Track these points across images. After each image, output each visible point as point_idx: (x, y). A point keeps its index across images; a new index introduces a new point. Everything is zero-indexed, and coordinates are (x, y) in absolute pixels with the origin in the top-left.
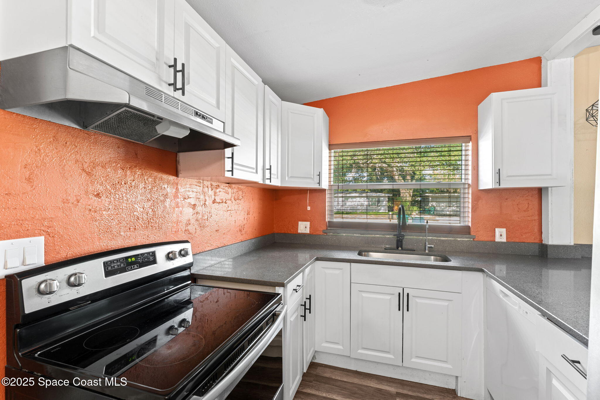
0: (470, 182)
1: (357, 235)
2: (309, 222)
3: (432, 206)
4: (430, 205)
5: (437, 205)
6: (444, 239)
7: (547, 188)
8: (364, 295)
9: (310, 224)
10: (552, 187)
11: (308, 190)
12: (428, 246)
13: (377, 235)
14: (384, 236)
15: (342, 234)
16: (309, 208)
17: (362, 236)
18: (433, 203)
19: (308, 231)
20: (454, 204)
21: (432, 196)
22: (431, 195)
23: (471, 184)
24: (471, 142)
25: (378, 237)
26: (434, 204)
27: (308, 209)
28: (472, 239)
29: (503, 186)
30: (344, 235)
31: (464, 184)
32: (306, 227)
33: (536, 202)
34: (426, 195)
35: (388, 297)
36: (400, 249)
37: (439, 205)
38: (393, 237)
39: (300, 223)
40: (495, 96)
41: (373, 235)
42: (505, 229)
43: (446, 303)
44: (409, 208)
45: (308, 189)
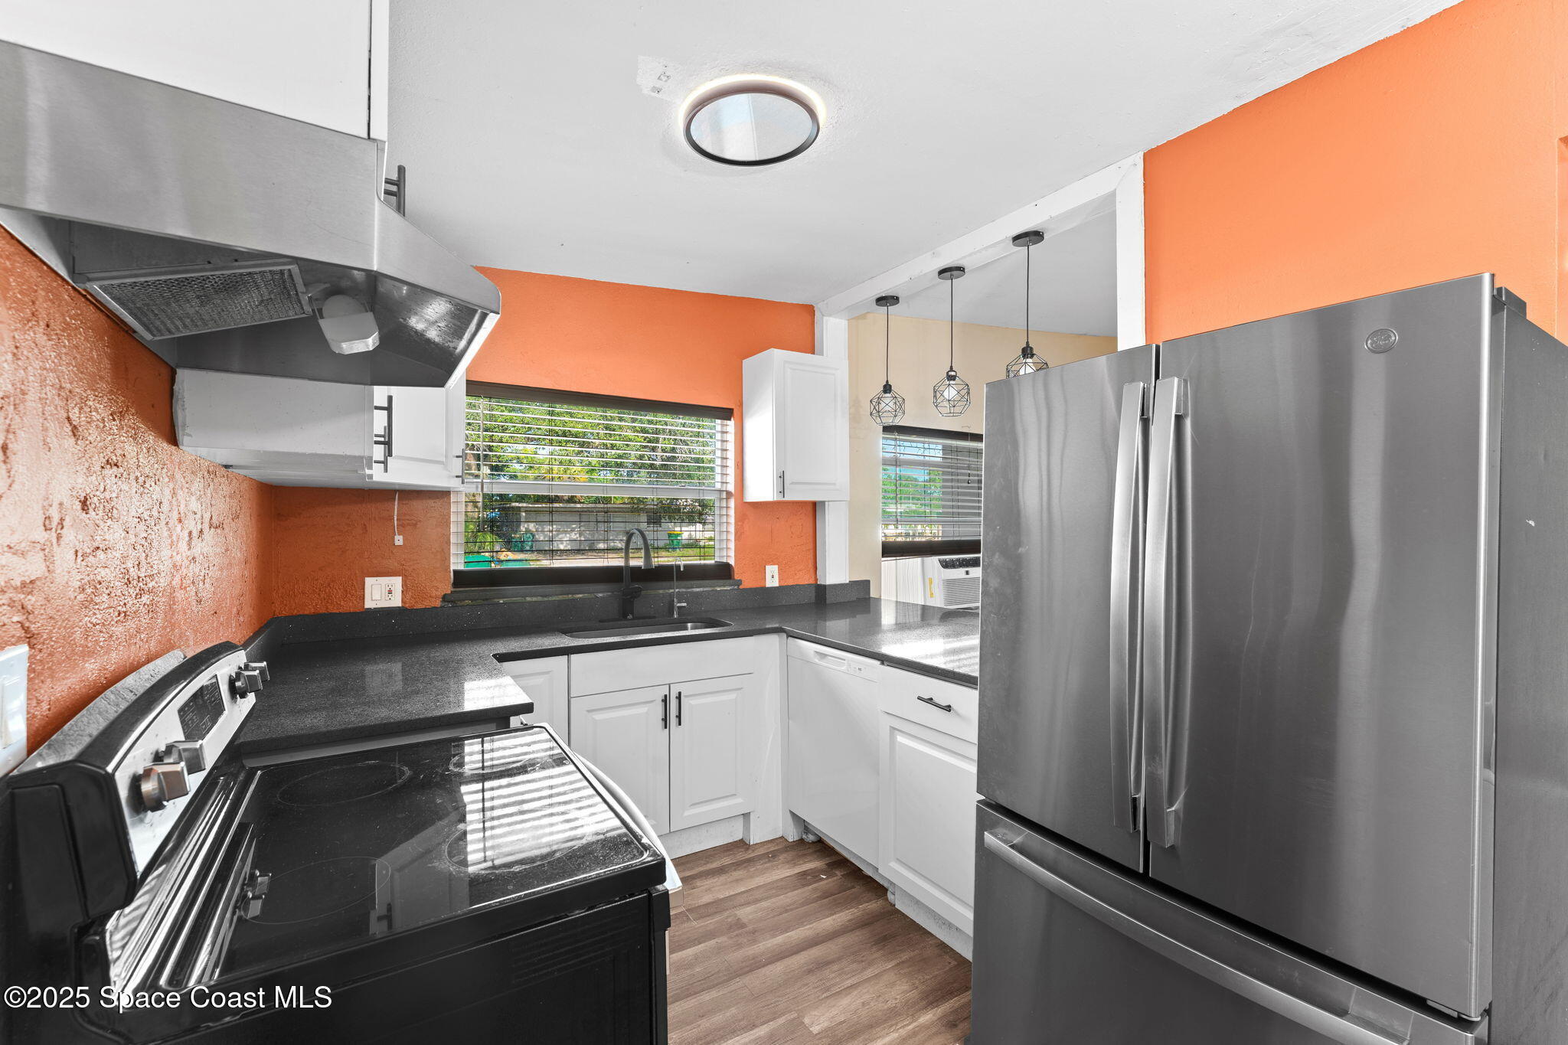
0: (731, 488)
1: (534, 599)
2: (401, 578)
3: (528, 531)
4: (523, 529)
5: (538, 528)
6: (698, 590)
7: (823, 503)
8: (598, 716)
9: (404, 584)
10: (829, 501)
11: (395, 491)
12: (678, 605)
13: (578, 594)
14: (593, 596)
15: (496, 600)
16: (399, 540)
17: (546, 599)
18: (530, 524)
19: (396, 601)
20: (574, 526)
21: (526, 507)
22: (525, 505)
23: (733, 491)
24: (732, 419)
25: (580, 598)
26: (532, 526)
27: (397, 543)
28: (736, 587)
29: (787, 499)
30: (501, 602)
31: (720, 491)
32: (390, 592)
33: (810, 525)
34: (514, 504)
35: (643, 710)
36: (630, 617)
37: (543, 528)
38: (610, 596)
39: (369, 581)
40: (777, 355)
41: (570, 596)
42: (776, 567)
43: (733, 696)
44: (476, 537)
45: (397, 487)
